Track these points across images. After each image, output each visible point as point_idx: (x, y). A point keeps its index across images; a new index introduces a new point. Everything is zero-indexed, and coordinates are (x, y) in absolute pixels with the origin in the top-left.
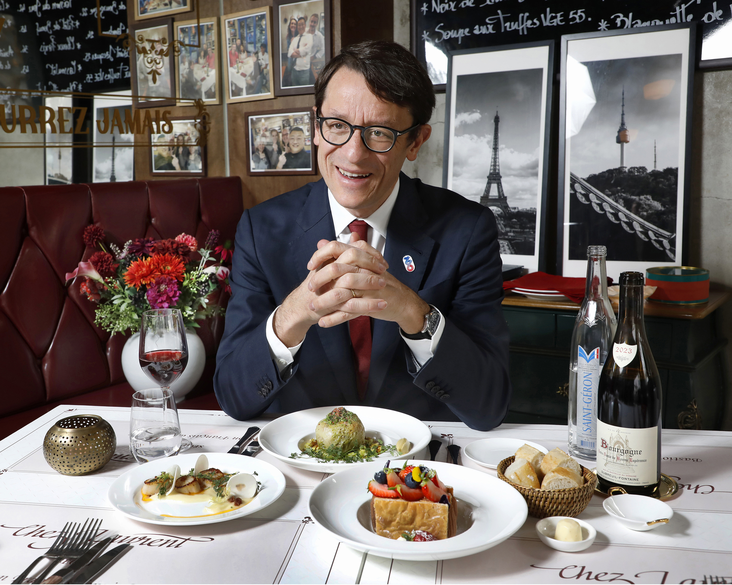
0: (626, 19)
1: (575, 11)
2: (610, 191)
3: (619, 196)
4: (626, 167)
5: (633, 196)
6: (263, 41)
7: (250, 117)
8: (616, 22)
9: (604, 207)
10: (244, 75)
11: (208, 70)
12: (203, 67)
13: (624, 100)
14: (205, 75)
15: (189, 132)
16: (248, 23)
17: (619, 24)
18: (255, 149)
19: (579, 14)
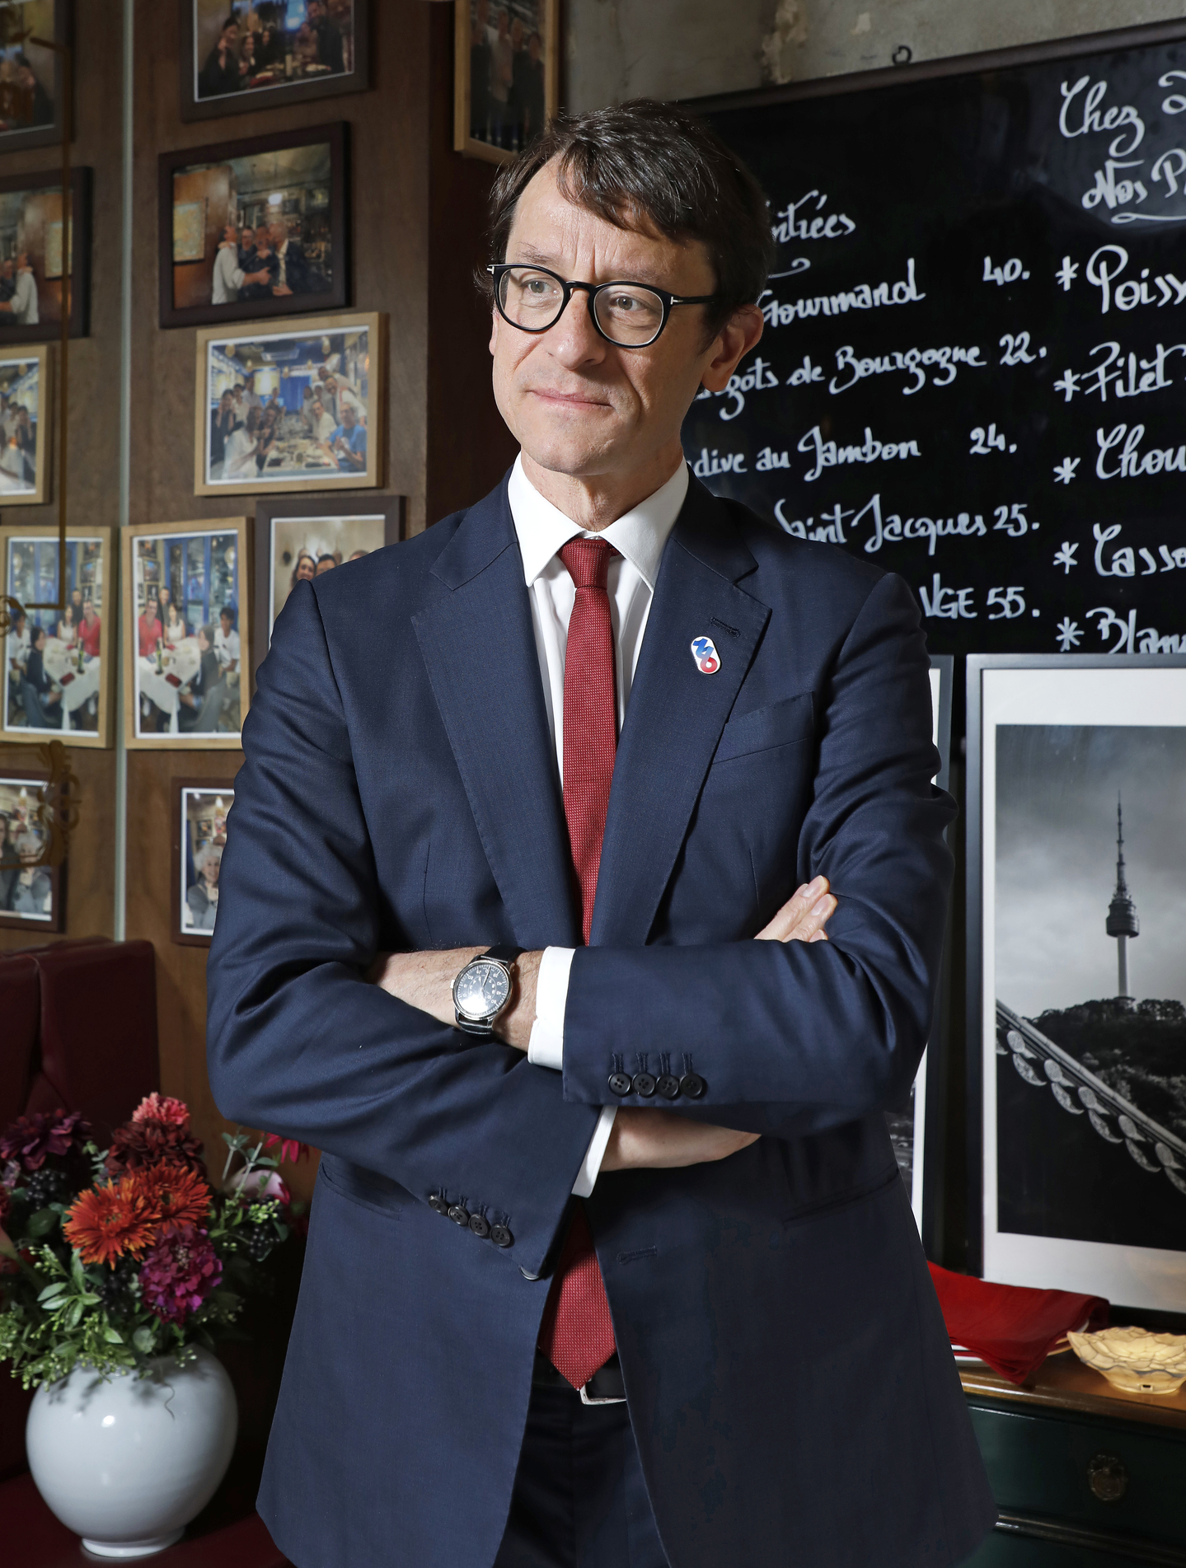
0: (1121, 623)
1: (1001, 589)
2: (1095, 1058)
3: (1117, 1071)
4: (1133, 1000)
5: (1153, 1074)
6: (227, 601)
7: (185, 791)
8: (1099, 627)
9: (1083, 1099)
10: (174, 680)
11: (80, 656)
12: (70, 648)
13: (1123, 827)
14: (73, 670)
15: (22, 810)
16: (190, 551)
17: (1105, 635)
18: (197, 875)
19: (1010, 597)
